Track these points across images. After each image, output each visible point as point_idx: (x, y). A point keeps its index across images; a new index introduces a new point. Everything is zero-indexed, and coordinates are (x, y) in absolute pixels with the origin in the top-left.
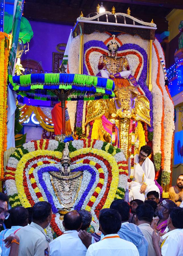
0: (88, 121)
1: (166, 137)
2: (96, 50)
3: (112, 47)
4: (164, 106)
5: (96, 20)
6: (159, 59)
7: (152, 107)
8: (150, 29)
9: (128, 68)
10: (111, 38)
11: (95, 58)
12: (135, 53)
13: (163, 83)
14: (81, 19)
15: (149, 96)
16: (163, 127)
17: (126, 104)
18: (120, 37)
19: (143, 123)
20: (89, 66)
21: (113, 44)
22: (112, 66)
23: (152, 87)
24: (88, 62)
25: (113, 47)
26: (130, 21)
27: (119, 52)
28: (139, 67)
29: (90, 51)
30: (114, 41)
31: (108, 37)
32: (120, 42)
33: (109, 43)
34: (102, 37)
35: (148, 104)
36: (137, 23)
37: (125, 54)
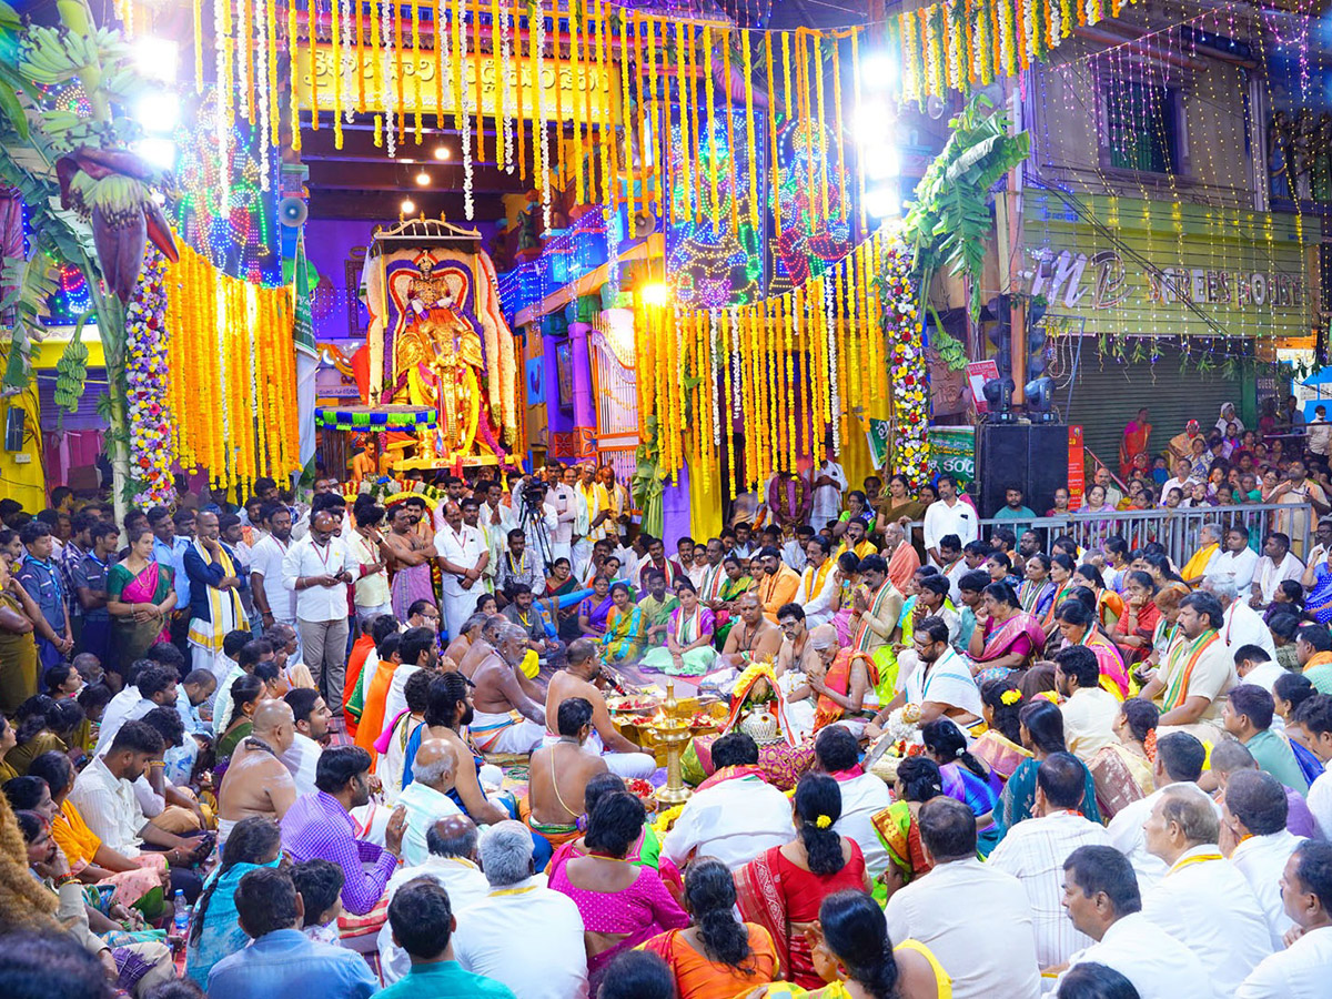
0: (401, 370)
1: (506, 382)
2: (403, 273)
3: (423, 267)
4: (499, 341)
5: (400, 234)
6: (489, 277)
7: (483, 343)
8: (473, 240)
9: (448, 294)
10: (422, 255)
11: (403, 284)
12: (456, 272)
13: (496, 309)
14: (380, 235)
15: (479, 330)
16: (501, 369)
17: (447, 347)
18: (434, 253)
19: (474, 367)
20: (395, 295)
21: (426, 262)
22: (426, 292)
23: (482, 316)
24: (393, 291)
25: (426, 266)
26: (445, 231)
27: (434, 272)
28: (463, 291)
29: (395, 275)
30: (426, 258)
31: (419, 253)
32: (434, 258)
33: (420, 261)
34: (411, 255)
35: (478, 341)
36: (455, 234)
37: (443, 274)
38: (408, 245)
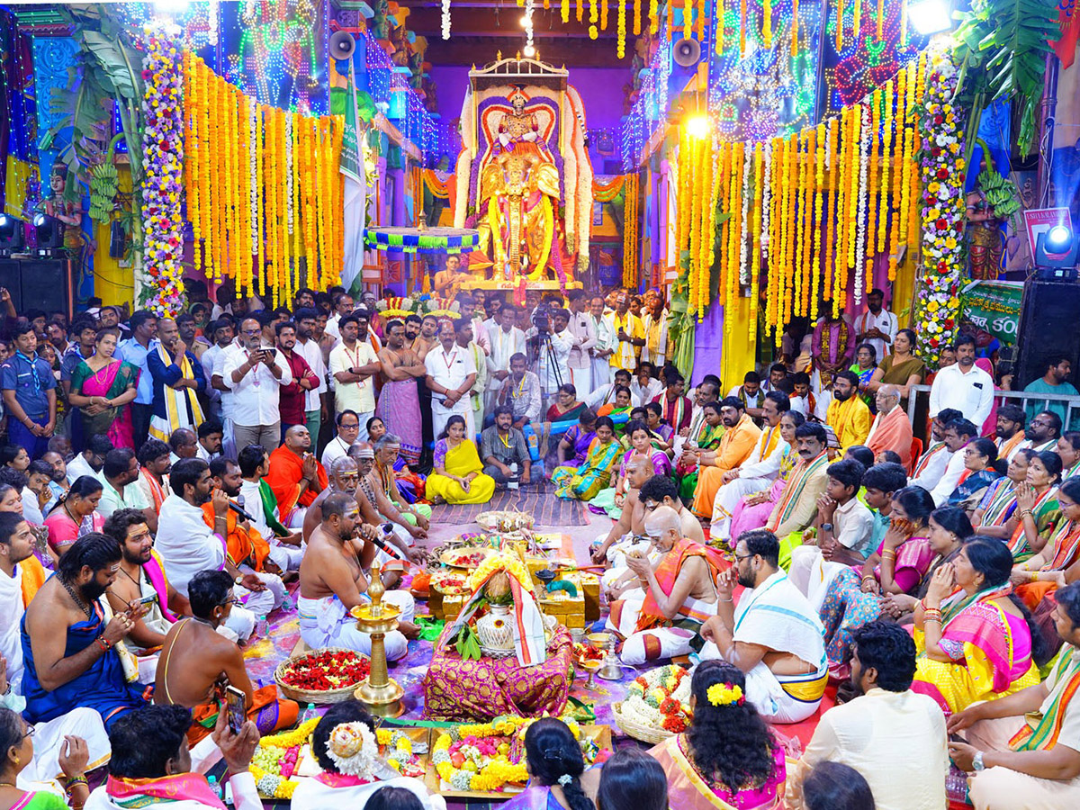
0: (484, 198)
1: (582, 213)
2: (496, 108)
3: (516, 103)
4: (578, 174)
5: (493, 72)
6: (575, 114)
7: (562, 176)
8: (560, 78)
9: (535, 129)
10: (515, 92)
11: (495, 118)
12: (545, 109)
13: (580, 143)
14: (474, 72)
15: (560, 165)
16: (577, 200)
17: (515, 177)
18: (526, 90)
19: (551, 198)
20: (487, 129)
21: (518, 98)
22: (517, 127)
23: (565, 150)
24: (485, 125)
25: (519, 102)
26: (536, 69)
27: (526, 108)
28: (550, 126)
29: (489, 111)
30: (518, 94)
31: (511, 90)
32: (526, 96)
33: (513, 97)
34: (504, 92)
35: (555, 173)
36: (545, 71)
37: (533, 110)
38: (500, 82)
